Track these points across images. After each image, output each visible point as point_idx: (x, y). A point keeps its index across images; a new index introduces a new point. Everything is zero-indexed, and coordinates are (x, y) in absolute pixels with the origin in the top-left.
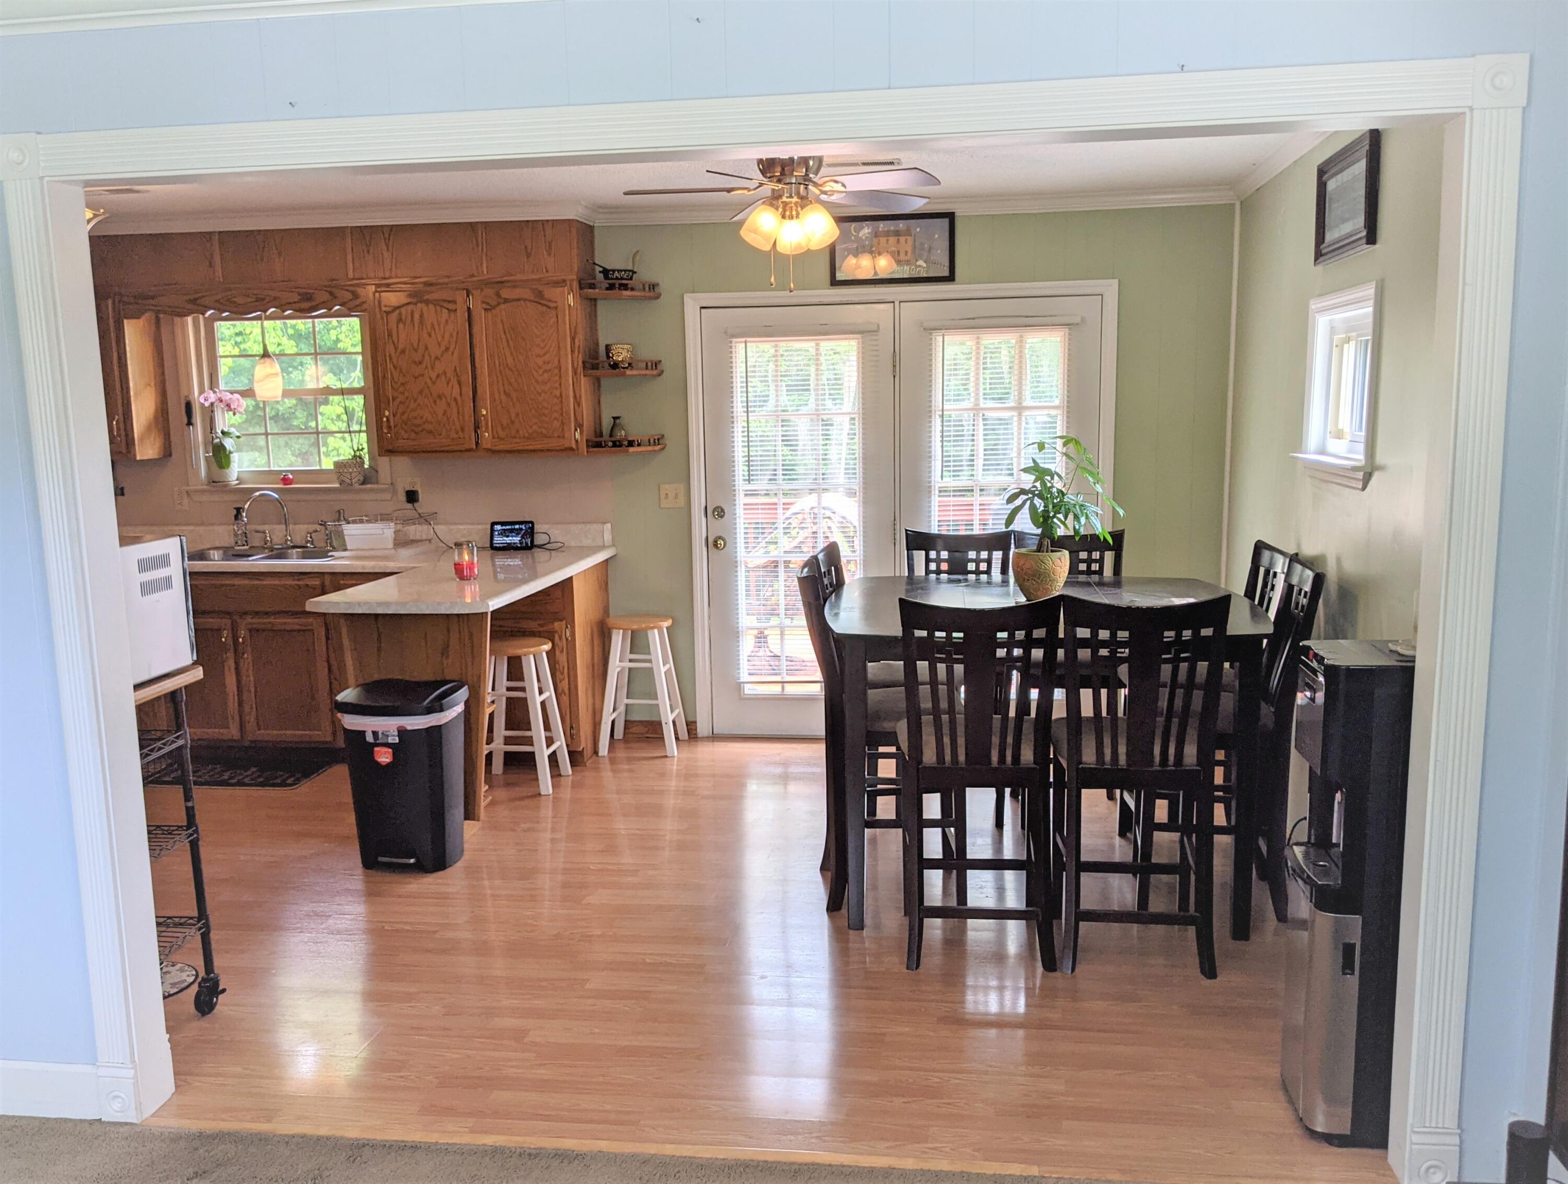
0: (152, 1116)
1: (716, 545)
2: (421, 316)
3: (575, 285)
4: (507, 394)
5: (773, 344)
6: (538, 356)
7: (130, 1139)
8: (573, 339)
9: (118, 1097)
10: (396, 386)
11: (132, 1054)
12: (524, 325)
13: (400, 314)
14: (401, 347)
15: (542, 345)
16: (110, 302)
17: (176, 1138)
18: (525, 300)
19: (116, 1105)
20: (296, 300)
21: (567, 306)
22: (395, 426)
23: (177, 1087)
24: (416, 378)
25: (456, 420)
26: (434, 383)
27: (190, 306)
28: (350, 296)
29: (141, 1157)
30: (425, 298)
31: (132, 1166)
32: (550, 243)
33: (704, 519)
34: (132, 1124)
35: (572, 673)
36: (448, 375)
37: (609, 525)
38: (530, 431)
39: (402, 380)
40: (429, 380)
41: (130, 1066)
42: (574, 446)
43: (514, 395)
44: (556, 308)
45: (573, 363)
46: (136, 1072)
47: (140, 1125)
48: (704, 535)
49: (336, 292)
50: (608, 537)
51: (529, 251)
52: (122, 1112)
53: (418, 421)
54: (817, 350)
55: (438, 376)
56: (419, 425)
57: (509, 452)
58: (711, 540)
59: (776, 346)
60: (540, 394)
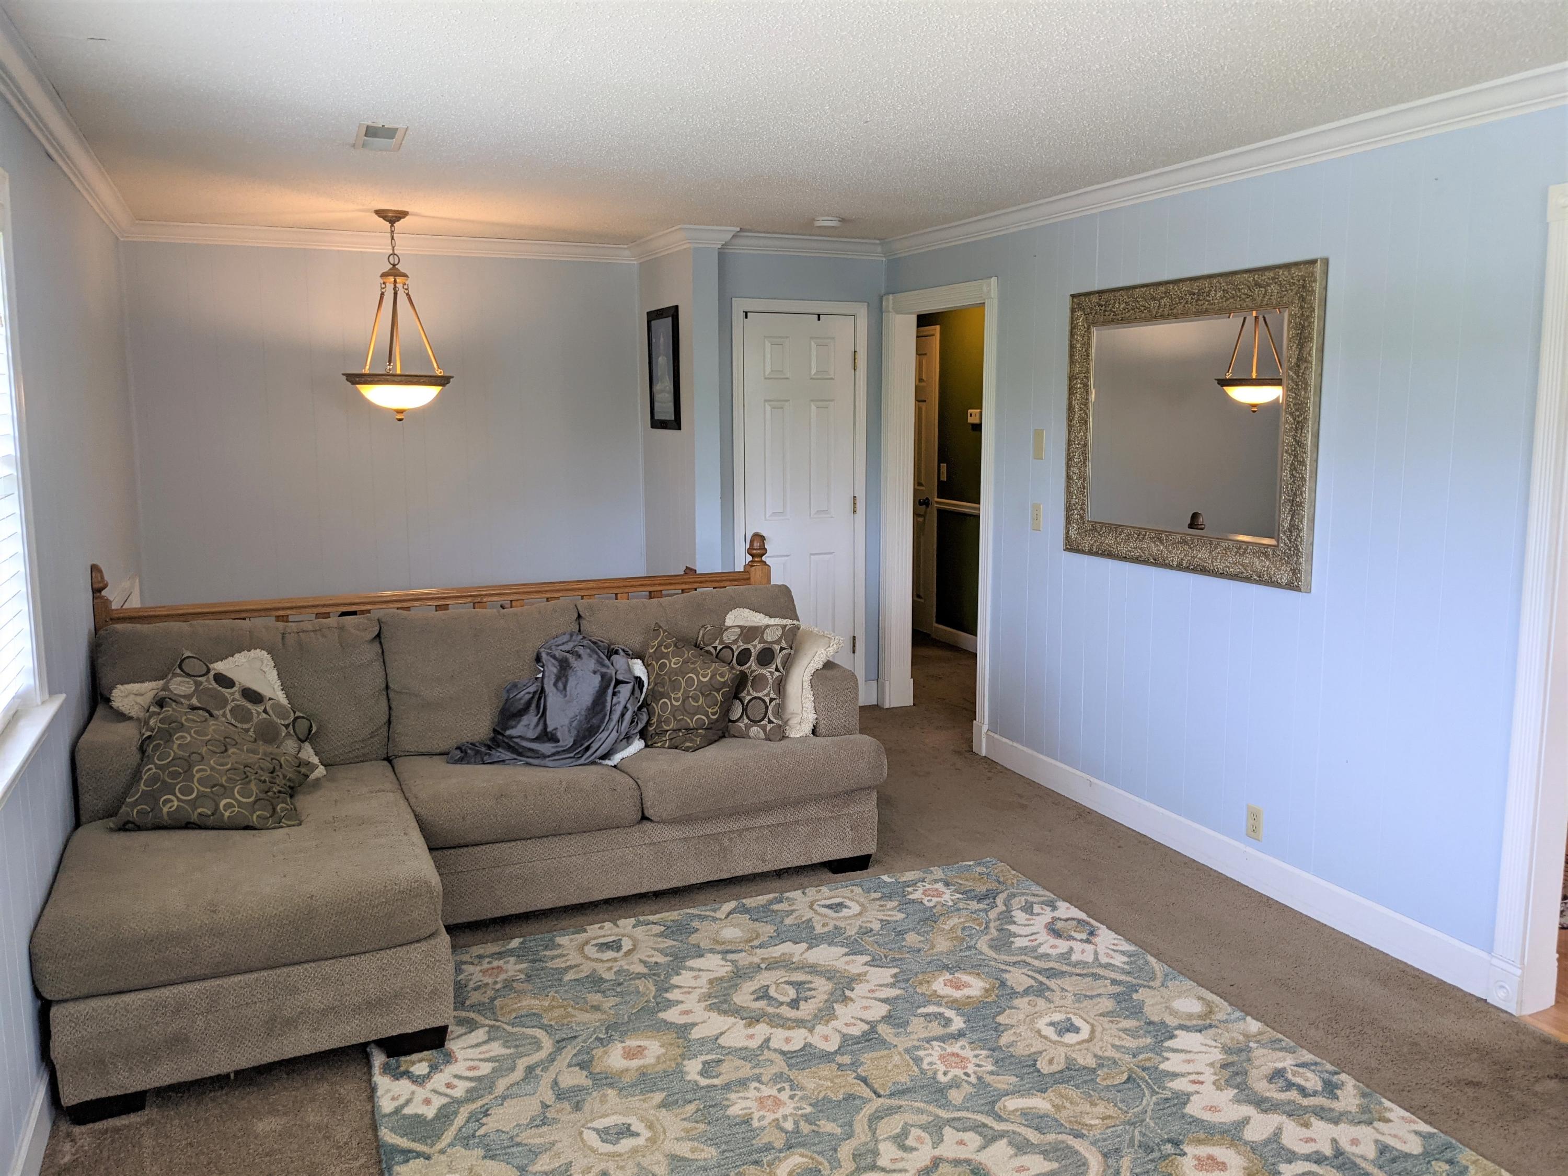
0: (1530, 1016)
7: (1507, 1025)
9: (1502, 987)
11: (1523, 957)
17: (1546, 1041)
19: (1502, 994)
23: (1557, 1002)
29: (1512, 1042)
31: (1504, 1045)
34: (1511, 1015)
41: (1519, 966)
46: (1523, 973)
47: (1518, 1018)
52: (1504, 1001)
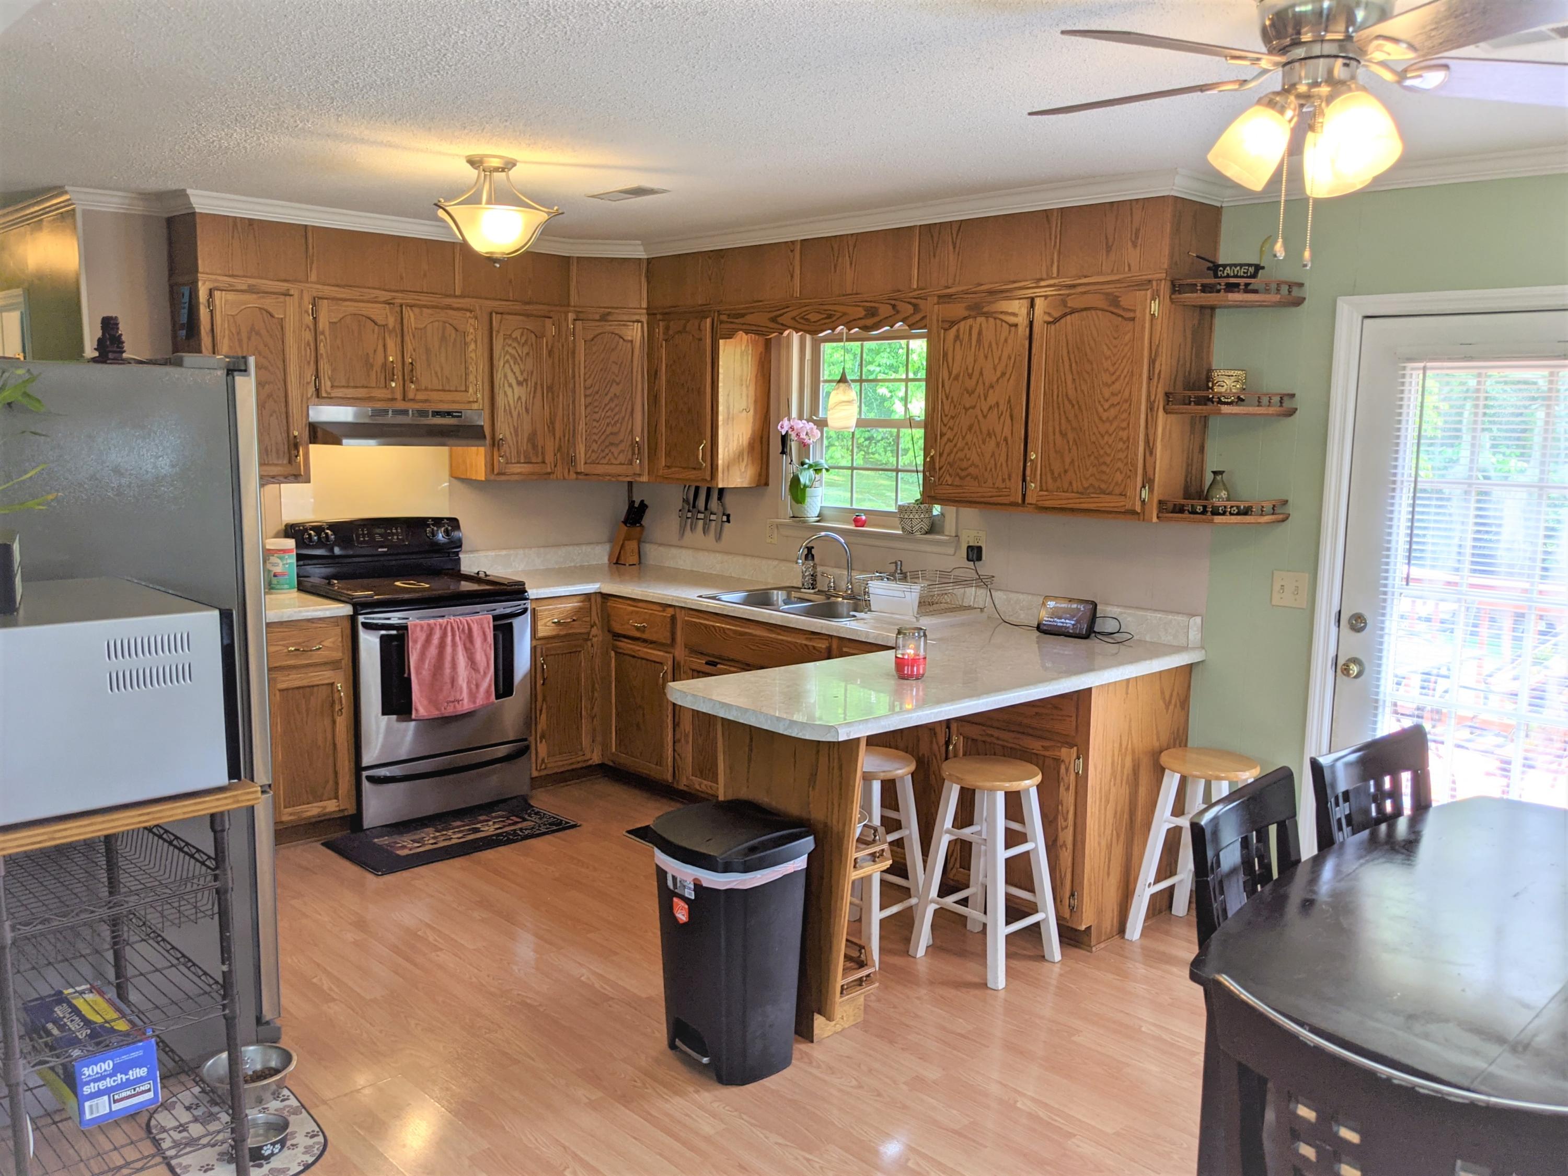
1: (1346, 671)
2: (980, 333)
3: (1165, 288)
4: (1063, 435)
5: (1475, 372)
6: (1107, 385)
8: (1152, 362)
10: (945, 420)
12: (1092, 343)
13: (958, 331)
14: (954, 372)
15: (1112, 369)
16: (709, 321)
18: (1096, 309)
20: (861, 316)
21: (1148, 317)
22: (940, 469)
24: (966, 409)
25: (1004, 465)
26: (985, 417)
27: (772, 325)
28: (910, 309)
30: (985, 309)
32: (1138, 230)
33: (1334, 629)
35: (1079, 821)
36: (1001, 407)
37: (1198, 620)
38: (1086, 485)
39: (952, 413)
40: (980, 412)
42: (1138, 509)
43: (1071, 436)
44: (1133, 319)
45: (1149, 396)
48: (1332, 653)
49: (901, 306)
50: (1194, 635)
51: (1110, 244)
53: (965, 464)
54: (1551, 382)
55: (990, 408)
56: (966, 469)
57: (1062, 510)
58: (1341, 662)
59: (1479, 375)
60: (1103, 436)
